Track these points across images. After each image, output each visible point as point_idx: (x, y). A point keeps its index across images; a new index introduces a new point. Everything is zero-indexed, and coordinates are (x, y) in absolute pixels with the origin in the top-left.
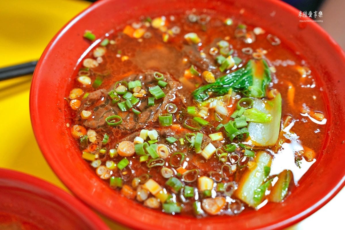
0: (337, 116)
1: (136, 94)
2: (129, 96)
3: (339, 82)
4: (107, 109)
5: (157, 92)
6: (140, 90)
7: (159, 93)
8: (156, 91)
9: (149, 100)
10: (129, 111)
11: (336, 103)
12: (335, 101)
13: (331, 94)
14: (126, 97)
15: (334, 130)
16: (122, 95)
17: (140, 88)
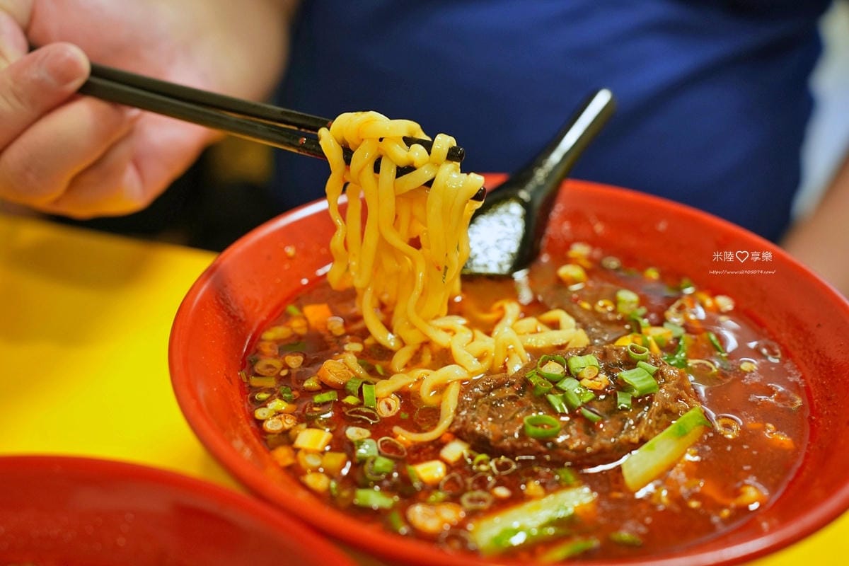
0: (829, 386)
1: (586, 382)
2: (570, 385)
3: (819, 325)
4: (521, 404)
5: (640, 379)
6: (596, 374)
7: (644, 380)
8: (637, 377)
9: (618, 396)
10: (573, 413)
11: (821, 364)
12: (818, 361)
13: (807, 351)
14: (566, 386)
15: (827, 410)
16: (554, 382)
17: (597, 371)
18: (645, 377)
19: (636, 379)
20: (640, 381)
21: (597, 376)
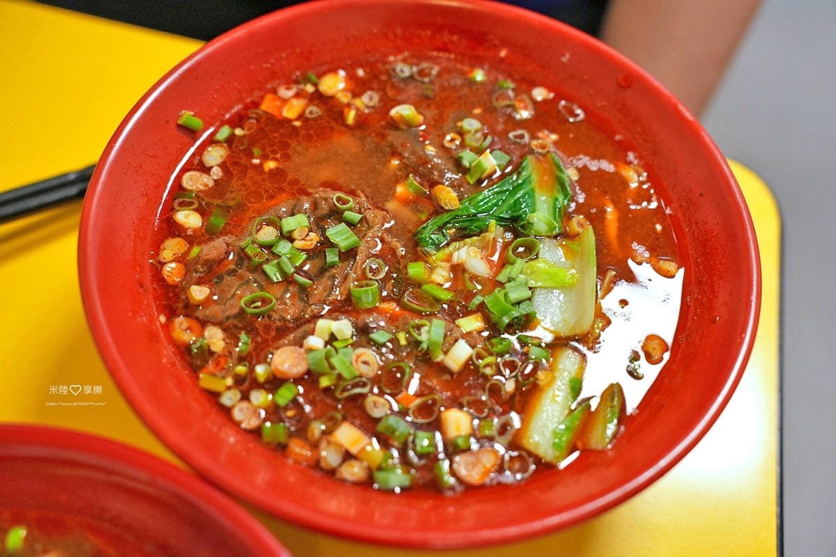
0: (702, 266)
1: (298, 244)
2: (284, 248)
3: (701, 195)
4: (241, 278)
5: (343, 237)
7: (347, 238)
8: (340, 236)
9: (327, 254)
10: (288, 280)
11: (698, 238)
12: (696, 234)
13: (687, 220)
14: (280, 251)
15: (697, 294)
16: (269, 247)
17: (307, 231)
18: (348, 234)
19: (340, 238)
20: (344, 239)
21: (307, 235)
